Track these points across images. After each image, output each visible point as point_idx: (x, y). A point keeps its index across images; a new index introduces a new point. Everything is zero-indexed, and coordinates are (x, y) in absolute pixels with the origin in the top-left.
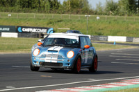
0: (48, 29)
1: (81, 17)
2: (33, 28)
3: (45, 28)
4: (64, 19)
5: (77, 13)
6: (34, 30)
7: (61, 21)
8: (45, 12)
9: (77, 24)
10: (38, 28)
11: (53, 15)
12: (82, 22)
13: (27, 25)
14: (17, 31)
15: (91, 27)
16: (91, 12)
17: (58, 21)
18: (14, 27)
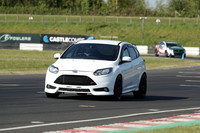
0: (86, 38)
1: (133, 20)
2: (65, 36)
3: (82, 37)
4: (108, 23)
5: (128, 14)
6: (67, 40)
7: (105, 26)
8: (82, 14)
9: (127, 30)
11: (93, 17)
12: (135, 26)
13: (56, 33)
14: (42, 42)
15: (148, 35)
16: (148, 13)
17: (101, 27)
18: (38, 35)
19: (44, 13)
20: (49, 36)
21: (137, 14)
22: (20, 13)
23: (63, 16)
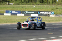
0: (51, 12)
2: (45, 12)
3: (50, 12)
4: (58, 8)
8: (50, 5)
10: (47, 12)
11: (53, 6)
13: (42, 11)
17: (56, 9)
18: (36, 11)
19: (38, 5)
20: (40, 12)
22: (31, 5)
23: (44, 6)
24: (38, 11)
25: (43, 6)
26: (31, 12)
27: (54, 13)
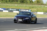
1: (40, 6)
3: (28, 10)
5: (39, 4)
9: (39, 8)
10: (25, 10)
11: (31, 5)
12: (41, 8)
13: (22, 9)
14: (18, 11)
15: (43, 10)
16: (44, 5)
19: (19, 4)
20: (20, 9)
21: (41, 5)
22: (14, 4)
23: (24, 5)
24: (19, 8)
25: (22, 5)
26: (14, 9)
27: (31, 11)
